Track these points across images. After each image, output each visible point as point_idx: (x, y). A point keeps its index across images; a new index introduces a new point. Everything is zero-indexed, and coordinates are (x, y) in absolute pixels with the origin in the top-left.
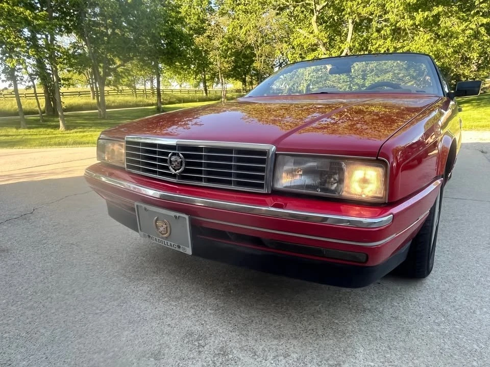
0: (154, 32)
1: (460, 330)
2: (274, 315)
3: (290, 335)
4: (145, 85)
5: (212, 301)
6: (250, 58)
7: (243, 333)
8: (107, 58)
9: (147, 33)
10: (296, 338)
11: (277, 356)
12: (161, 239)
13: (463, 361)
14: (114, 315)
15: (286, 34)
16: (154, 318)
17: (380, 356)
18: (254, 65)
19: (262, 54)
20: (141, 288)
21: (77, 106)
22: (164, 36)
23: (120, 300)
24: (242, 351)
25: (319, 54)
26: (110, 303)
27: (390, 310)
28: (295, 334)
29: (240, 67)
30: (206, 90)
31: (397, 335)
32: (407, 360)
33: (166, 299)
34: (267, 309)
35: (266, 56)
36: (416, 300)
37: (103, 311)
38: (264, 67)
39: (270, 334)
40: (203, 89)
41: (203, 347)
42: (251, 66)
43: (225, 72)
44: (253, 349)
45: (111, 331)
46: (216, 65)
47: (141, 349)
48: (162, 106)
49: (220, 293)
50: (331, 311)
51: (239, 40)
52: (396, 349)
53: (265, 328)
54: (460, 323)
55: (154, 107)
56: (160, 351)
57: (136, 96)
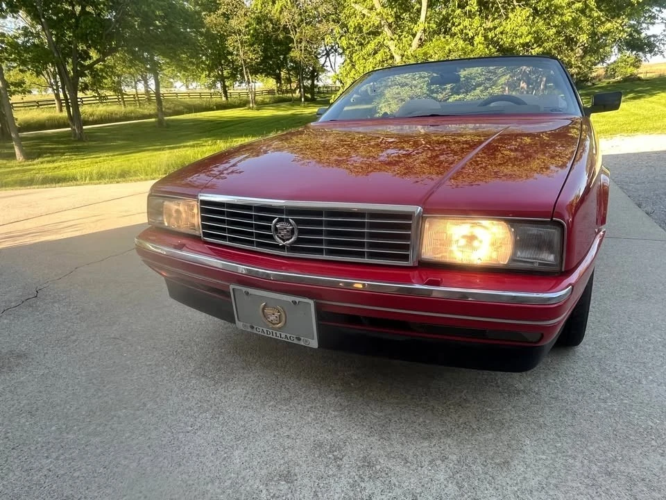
0: (146, 9)
1: (630, 405)
2: (414, 410)
3: (440, 434)
4: (136, 88)
5: (330, 399)
6: (286, 45)
7: (383, 436)
8: (78, 51)
9: (135, 12)
10: (448, 436)
11: (433, 460)
12: (271, 331)
13: (641, 441)
14: (213, 431)
15: (332, 9)
16: (265, 428)
17: (550, 447)
18: (292, 54)
19: (301, 39)
20: (234, 391)
21: (37, 122)
22: (161, 16)
23: (212, 411)
24: (389, 459)
25: (384, 40)
26: (200, 416)
27: (548, 389)
28: (446, 431)
29: (271, 58)
30: (225, 92)
31: (563, 419)
32: (581, 447)
33: (272, 403)
34: (404, 403)
35: (308, 42)
36: (572, 374)
37: (196, 427)
38: (305, 58)
39: (417, 434)
40: (221, 91)
41: (341, 459)
42: (288, 56)
43: (252, 66)
44: (402, 455)
45: (216, 453)
46: (237, 55)
47: (264, 472)
48: (165, 118)
49: (338, 388)
50: (480, 398)
51: (271, 20)
52: (565, 436)
53: (409, 427)
54: (627, 397)
55: (153, 120)
56: (289, 472)
57: (125, 105)
